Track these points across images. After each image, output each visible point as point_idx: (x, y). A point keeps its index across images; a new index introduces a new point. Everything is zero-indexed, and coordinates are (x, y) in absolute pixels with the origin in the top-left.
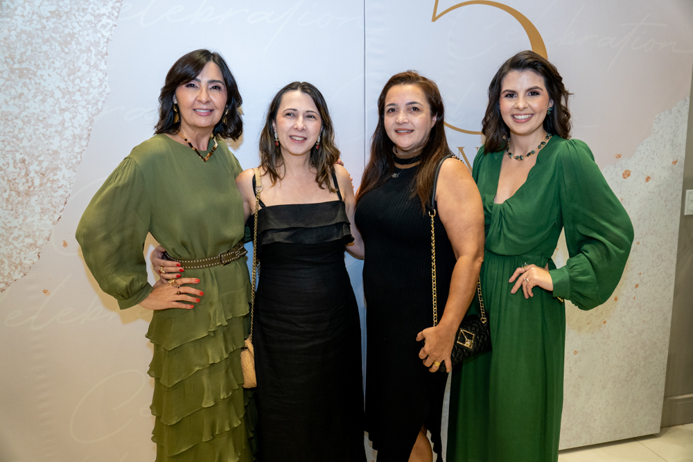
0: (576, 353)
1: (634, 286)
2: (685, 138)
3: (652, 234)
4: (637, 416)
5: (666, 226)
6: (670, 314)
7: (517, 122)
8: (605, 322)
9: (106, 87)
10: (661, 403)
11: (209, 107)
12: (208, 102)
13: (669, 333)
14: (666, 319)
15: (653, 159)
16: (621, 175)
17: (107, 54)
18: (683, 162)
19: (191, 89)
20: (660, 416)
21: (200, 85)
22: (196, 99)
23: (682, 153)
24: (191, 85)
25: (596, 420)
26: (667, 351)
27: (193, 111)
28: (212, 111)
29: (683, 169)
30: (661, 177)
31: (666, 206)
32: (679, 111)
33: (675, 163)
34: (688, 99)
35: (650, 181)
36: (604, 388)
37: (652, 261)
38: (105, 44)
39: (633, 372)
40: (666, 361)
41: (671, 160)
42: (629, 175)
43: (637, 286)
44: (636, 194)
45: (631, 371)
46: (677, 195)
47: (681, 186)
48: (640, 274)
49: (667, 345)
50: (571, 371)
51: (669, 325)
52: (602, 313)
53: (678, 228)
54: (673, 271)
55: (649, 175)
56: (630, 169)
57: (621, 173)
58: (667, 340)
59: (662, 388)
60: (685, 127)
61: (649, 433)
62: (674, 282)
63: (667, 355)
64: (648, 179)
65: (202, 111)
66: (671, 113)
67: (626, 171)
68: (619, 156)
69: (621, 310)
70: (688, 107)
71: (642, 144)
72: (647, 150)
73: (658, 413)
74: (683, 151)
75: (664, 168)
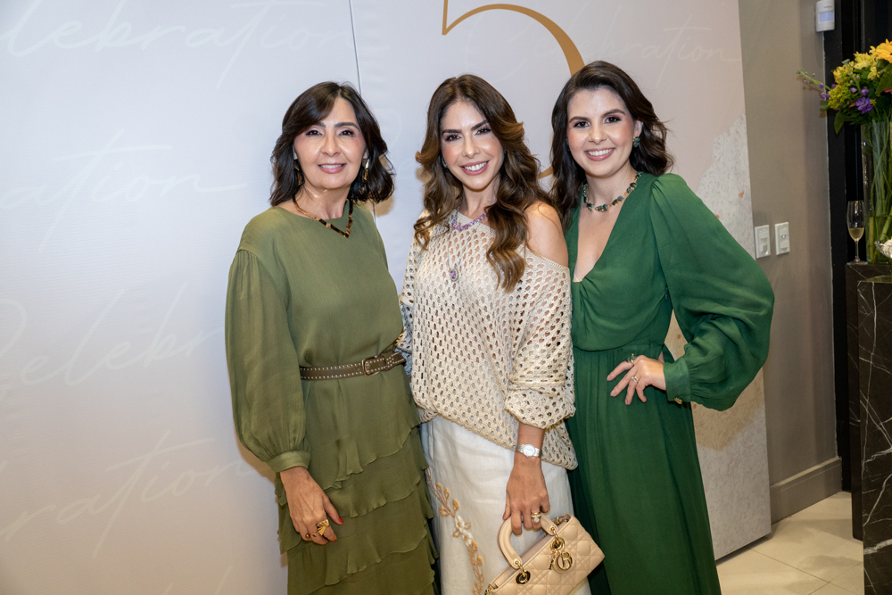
2: (747, 164)
4: (745, 517)
7: (593, 160)
10: (767, 495)
11: (340, 160)
12: (336, 154)
14: (759, 389)
15: (719, 193)
18: (749, 194)
19: (313, 139)
20: (769, 511)
21: (325, 131)
22: (320, 151)
23: (746, 183)
24: (313, 132)
26: (765, 428)
27: (318, 168)
28: (343, 165)
29: (748, 204)
30: (729, 214)
32: (737, 132)
33: (741, 195)
34: (744, 117)
39: (733, 463)
40: (765, 442)
41: (737, 193)
45: (731, 462)
46: (749, 235)
47: (751, 223)
49: (764, 421)
59: (766, 477)
60: (745, 150)
61: (761, 536)
63: (765, 434)
65: (330, 167)
66: (729, 135)
70: (745, 126)
71: (705, 176)
72: (711, 182)
73: (766, 507)
74: (748, 180)
75: (731, 202)
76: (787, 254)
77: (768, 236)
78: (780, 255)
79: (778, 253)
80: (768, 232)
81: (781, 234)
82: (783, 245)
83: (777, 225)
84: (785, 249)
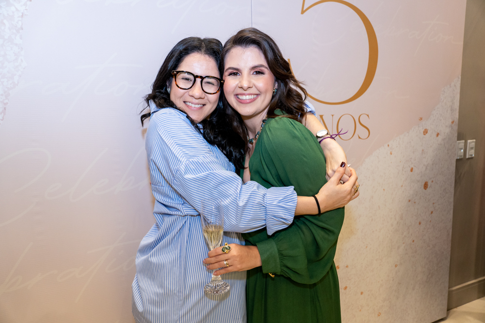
0: (396, 266)
1: (430, 212)
2: (458, 105)
3: (440, 174)
4: (433, 306)
5: (448, 168)
6: (451, 231)
8: (413, 241)
9: (22, 61)
10: (447, 295)
13: (450, 245)
14: (449, 234)
15: (441, 120)
16: (422, 133)
17: (22, 29)
18: (457, 122)
20: (446, 304)
23: (456, 116)
25: (409, 314)
26: (449, 257)
29: (457, 127)
30: (445, 133)
31: (448, 153)
32: (455, 86)
33: (453, 122)
34: (460, 77)
35: (439, 136)
36: (413, 289)
37: (441, 194)
38: (20, 19)
41: (451, 121)
42: (427, 132)
43: (432, 212)
44: (431, 146)
45: (429, 275)
46: (454, 146)
47: (456, 138)
48: (434, 203)
50: (393, 280)
51: (450, 238)
52: (411, 235)
53: (454, 168)
54: (452, 200)
55: (438, 132)
56: (427, 128)
57: (422, 131)
58: (450, 249)
59: (447, 285)
60: (458, 97)
61: (440, 318)
62: (452, 207)
63: (449, 260)
64: (438, 135)
66: (450, 87)
67: (425, 130)
68: (421, 119)
69: (423, 231)
70: (460, 82)
71: (434, 110)
72: (437, 114)
73: (445, 302)
74: (457, 114)
75: (447, 126)
76: (472, 158)
77: (463, 147)
78: (469, 159)
79: (467, 157)
80: (463, 144)
81: (471, 146)
82: (471, 153)
83: (469, 141)
84: (472, 155)
